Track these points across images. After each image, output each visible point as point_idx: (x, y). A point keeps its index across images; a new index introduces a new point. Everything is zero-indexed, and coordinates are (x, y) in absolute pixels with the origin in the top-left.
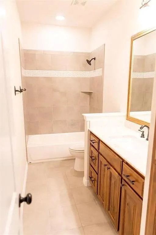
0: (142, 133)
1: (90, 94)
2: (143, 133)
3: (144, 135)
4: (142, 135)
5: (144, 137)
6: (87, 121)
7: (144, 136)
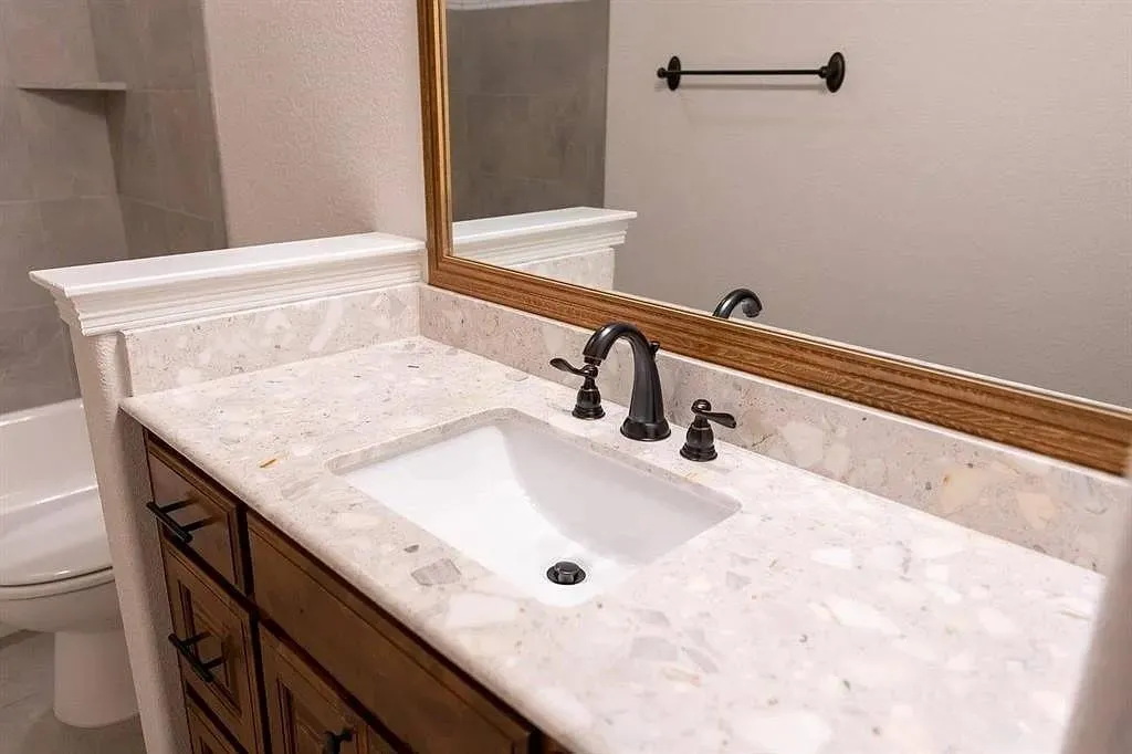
0: (582, 380)
1: (104, 103)
2: (590, 384)
3: (596, 398)
4: (582, 396)
5: (599, 414)
6: (96, 337)
7: (604, 404)
